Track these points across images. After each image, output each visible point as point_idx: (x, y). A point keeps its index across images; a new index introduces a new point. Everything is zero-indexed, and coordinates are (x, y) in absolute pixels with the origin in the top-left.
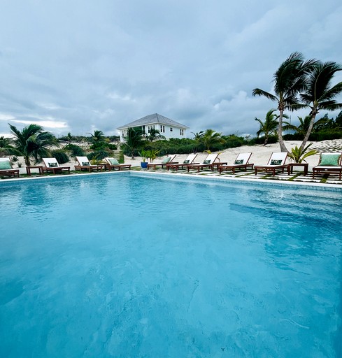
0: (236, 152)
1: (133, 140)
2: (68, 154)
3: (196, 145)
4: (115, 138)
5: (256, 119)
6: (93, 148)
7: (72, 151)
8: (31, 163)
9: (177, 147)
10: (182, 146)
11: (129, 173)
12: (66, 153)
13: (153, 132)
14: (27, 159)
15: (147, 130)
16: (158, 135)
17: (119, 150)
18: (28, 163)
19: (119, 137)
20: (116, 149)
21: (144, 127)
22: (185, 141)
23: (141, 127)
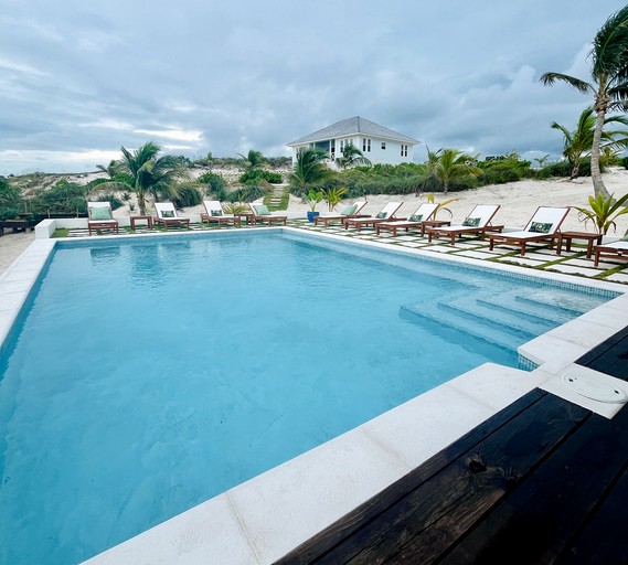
0: (503, 193)
1: (305, 170)
2: (202, 190)
3: (422, 178)
4: (284, 162)
5: (555, 126)
6: (244, 180)
7: (209, 184)
8: (146, 204)
9: (385, 182)
10: (396, 181)
11: (282, 231)
12: (200, 189)
13: (349, 151)
14: (141, 197)
15: (338, 147)
16: (357, 156)
17: (285, 184)
18: (142, 205)
19: (291, 159)
20: (281, 182)
21: (333, 141)
22: (403, 170)
23: (327, 142)
